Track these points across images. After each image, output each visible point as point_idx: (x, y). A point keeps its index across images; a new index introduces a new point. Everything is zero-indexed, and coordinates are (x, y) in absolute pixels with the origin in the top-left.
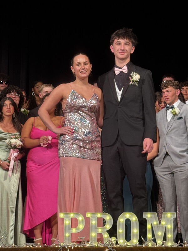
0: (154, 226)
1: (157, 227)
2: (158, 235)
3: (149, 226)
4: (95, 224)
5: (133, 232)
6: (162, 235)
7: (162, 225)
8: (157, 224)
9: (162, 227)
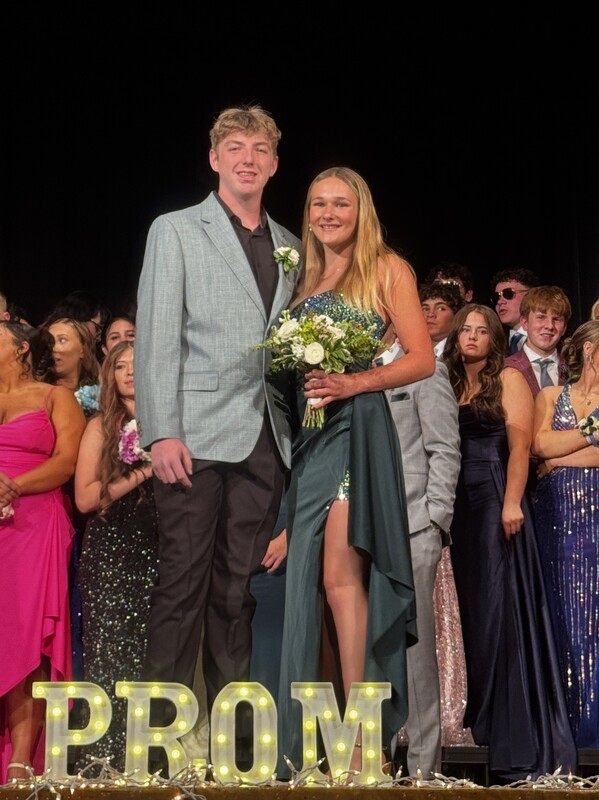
0: (325, 726)
2: (334, 752)
3: (309, 725)
4: (144, 717)
5: (260, 744)
7: (350, 720)
8: (334, 719)
9: (349, 727)
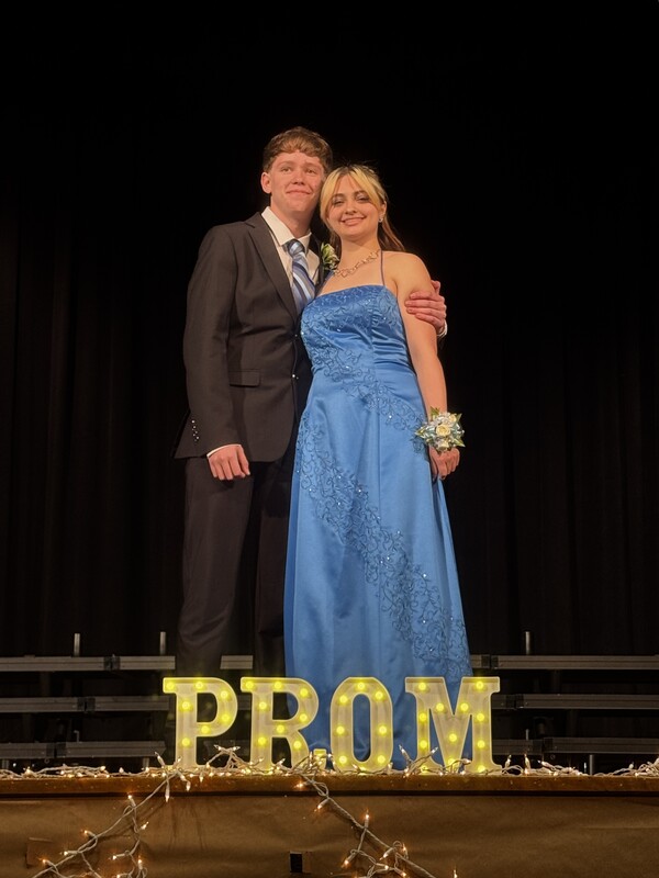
0: (438, 718)
1: (447, 719)
2: (447, 742)
3: (422, 717)
4: (267, 710)
5: (376, 734)
6: (459, 742)
7: (461, 712)
8: (446, 712)
9: (460, 718)
